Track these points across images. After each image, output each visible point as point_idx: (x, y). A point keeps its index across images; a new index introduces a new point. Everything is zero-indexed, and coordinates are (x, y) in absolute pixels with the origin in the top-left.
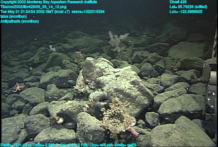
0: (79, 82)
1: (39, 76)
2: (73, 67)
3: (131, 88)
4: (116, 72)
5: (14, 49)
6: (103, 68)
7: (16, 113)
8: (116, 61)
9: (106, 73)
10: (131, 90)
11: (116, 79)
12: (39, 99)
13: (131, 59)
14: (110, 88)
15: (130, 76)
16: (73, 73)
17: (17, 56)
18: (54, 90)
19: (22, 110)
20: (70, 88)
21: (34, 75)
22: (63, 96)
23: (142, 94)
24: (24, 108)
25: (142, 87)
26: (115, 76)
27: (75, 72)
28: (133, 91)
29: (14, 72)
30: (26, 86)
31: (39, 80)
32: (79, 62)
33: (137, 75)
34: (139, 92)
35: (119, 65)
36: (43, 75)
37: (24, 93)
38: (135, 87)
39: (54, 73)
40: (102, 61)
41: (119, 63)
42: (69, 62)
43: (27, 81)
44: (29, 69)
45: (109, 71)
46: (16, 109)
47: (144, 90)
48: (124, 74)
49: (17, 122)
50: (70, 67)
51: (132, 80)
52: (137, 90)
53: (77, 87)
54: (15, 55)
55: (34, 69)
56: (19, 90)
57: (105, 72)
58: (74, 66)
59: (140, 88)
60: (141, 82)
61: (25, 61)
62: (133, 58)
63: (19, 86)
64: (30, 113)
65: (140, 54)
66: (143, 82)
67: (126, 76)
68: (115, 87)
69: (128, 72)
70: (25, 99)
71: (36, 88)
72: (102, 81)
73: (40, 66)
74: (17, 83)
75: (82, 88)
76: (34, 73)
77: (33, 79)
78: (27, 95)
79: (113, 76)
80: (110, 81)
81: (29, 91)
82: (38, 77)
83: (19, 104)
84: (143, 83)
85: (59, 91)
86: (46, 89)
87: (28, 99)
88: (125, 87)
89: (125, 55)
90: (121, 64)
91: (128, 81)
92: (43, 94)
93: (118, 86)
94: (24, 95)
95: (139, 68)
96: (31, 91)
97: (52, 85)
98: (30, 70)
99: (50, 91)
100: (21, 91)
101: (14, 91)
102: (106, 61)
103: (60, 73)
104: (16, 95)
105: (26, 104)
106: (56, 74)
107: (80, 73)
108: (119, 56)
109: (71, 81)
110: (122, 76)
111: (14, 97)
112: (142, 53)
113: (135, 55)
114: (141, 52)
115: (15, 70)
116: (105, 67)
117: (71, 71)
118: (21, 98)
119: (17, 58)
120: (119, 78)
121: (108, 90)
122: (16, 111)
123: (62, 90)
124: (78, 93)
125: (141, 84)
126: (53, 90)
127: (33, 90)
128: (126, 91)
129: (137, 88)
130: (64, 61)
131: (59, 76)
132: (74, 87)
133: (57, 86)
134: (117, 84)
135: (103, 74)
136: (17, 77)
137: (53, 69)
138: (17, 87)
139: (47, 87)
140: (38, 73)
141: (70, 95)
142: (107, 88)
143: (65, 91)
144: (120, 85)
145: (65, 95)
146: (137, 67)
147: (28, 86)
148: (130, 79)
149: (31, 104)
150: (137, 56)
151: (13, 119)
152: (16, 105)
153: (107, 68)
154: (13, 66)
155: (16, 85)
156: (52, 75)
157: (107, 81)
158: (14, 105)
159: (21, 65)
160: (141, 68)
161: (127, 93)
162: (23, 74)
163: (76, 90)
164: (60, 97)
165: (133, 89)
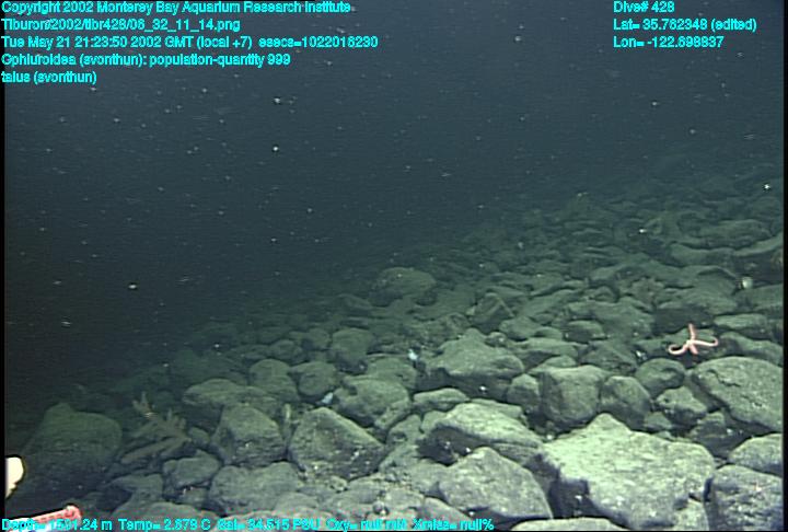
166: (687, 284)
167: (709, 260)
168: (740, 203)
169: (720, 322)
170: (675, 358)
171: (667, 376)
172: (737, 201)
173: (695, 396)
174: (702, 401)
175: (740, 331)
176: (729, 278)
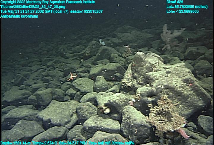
0: (127, 76)
1: (89, 67)
2: (120, 61)
3: (183, 86)
4: (167, 69)
5: (69, 43)
6: (154, 63)
7: (69, 99)
8: (166, 57)
9: (156, 69)
10: (183, 88)
11: (167, 75)
12: (89, 88)
13: (183, 55)
14: (160, 84)
15: (183, 73)
16: (121, 67)
17: (71, 49)
18: (103, 82)
19: (74, 97)
20: (117, 81)
21: (84, 67)
22: (110, 88)
23: (196, 94)
24: (75, 95)
25: (197, 86)
26: (165, 72)
27: (122, 66)
28: (185, 90)
29: (68, 63)
30: (78, 76)
31: (89, 72)
32: (127, 57)
33: (191, 73)
34: (192, 92)
35: (169, 61)
36: (93, 67)
37: (76, 82)
38: (188, 86)
39: (103, 66)
40: (153, 56)
41: (169, 59)
42: (117, 56)
43: (78, 72)
44: (80, 60)
45: (159, 66)
46: (69, 96)
47: (199, 90)
48: (176, 71)
49: (70, 106)
50: (118, 61)
51: (185, 78)
52: (190, 89)
53: (124, 81)
54: (69, 48)
55: (85, 61)
56: (72, 79)
57: (155, 67)
58: (122, 60)
59: (194, 87)
60: (195, 81)
61: (77, 53)
62: (186, 54)
63: (72, 76)
64: (81, 101)
65: (195, 50)
66: (198, 81)
67: (178, 73)
68: (166, 84)
69: (180, 69)
70: (77, 87)
71: (86, 78)
72: (152, 77)
73: (91, 58)
74: (71, 73)
75: (130, 82)
76: (85, 65)
77: (84, 71)
78: (79, 84)
79: (164, 72)
80: (160, 77)
81: (80, 81)
82: (88, 69)
83: (72, 91)
84: (198, 83)
85: (106, 83)
86: (95, 80)
87: (79, 88)
88: (176, 84)
89: (177, 51)
90: (172, 60)
91: (181, 79)
92: (92, 85)
93: (168, 82)
94: (76, 84)
95: (193, 66)
96: (82, 81)
97: (100, 77)
98: (81, 62)
99: (99, 82)
100: (74, 80)
101: (68, 79)
102: (156, 56)
103: (108, 66)
104: (69, 83)
105: (77, 92)
106: (105, 67)
107: (129, 67)
108: (170, 52)
109: (118, 74)
110: (174, 73)
111: (68, 85)
112: (198, 49)
113: (188, 51)
114: (197, 47)
115: (69, 61)
116: (155, 63)
117: (119, 65)
118: (73, 86)
119: (71, 51)
120: (170, 74)
121: (157, 86)
122: (69, 97)
123: (108, 82)
124: (126, 87)
125: (196, 83)
126: (101, 82)
127: (84, 80)
128: (178, 89)
129: (191, 87)
130: (112, 55)
131: (108, 69)
132: (122, 80)
133: (105, 79)
134: (167, 81)
135: (153, 70)
136: (70, 68)
137: (102, 62)
138: (71, 76)
139: (96, 78)
140: (88, 65)
141: (116, 87)
142: (157, 84)
143: (112, 84)
144: (170, 82)
145: (111, 88)
146: (190, 64)
147: (79, 76)
148: (183, 77)
149: (81, 92)
150: (191, 52)
151: (67, 104)
152: (69, 92)
153: (157, 64)
154: (68, 58)
155: (69, 75)
156: (101, 67)
157: (157, 77)
158: (68, 92)
159: (74, 57)
160: (195, 66)
161: (179, 91)
162: (75, 65)
163: (123, 83)
164: (107, 89)
165: (186, 87)
166: (70, 63)
167: (74, 56)
168: (79, 42)
169: (77, 71)
170: (69, 81)
171: (68, 86)
172: (79, 41)
173: (74, 89)
174: (75, 90)
175: (80, 72)
176: (78, 60)
